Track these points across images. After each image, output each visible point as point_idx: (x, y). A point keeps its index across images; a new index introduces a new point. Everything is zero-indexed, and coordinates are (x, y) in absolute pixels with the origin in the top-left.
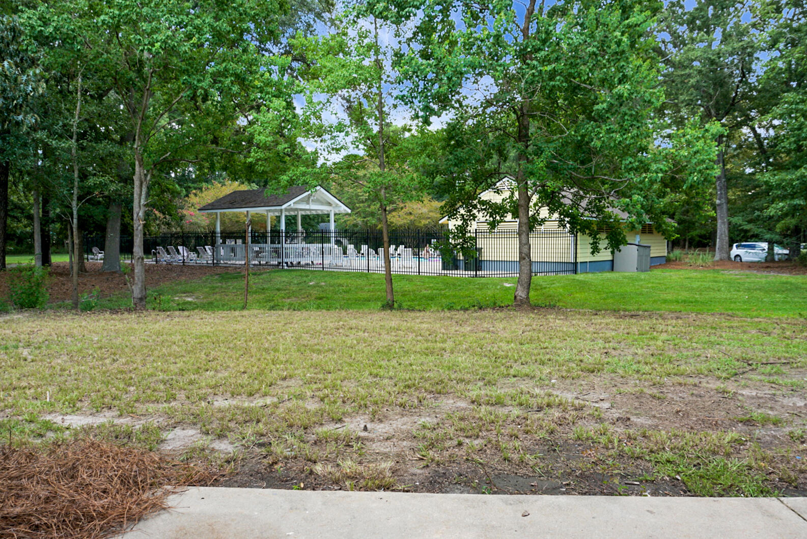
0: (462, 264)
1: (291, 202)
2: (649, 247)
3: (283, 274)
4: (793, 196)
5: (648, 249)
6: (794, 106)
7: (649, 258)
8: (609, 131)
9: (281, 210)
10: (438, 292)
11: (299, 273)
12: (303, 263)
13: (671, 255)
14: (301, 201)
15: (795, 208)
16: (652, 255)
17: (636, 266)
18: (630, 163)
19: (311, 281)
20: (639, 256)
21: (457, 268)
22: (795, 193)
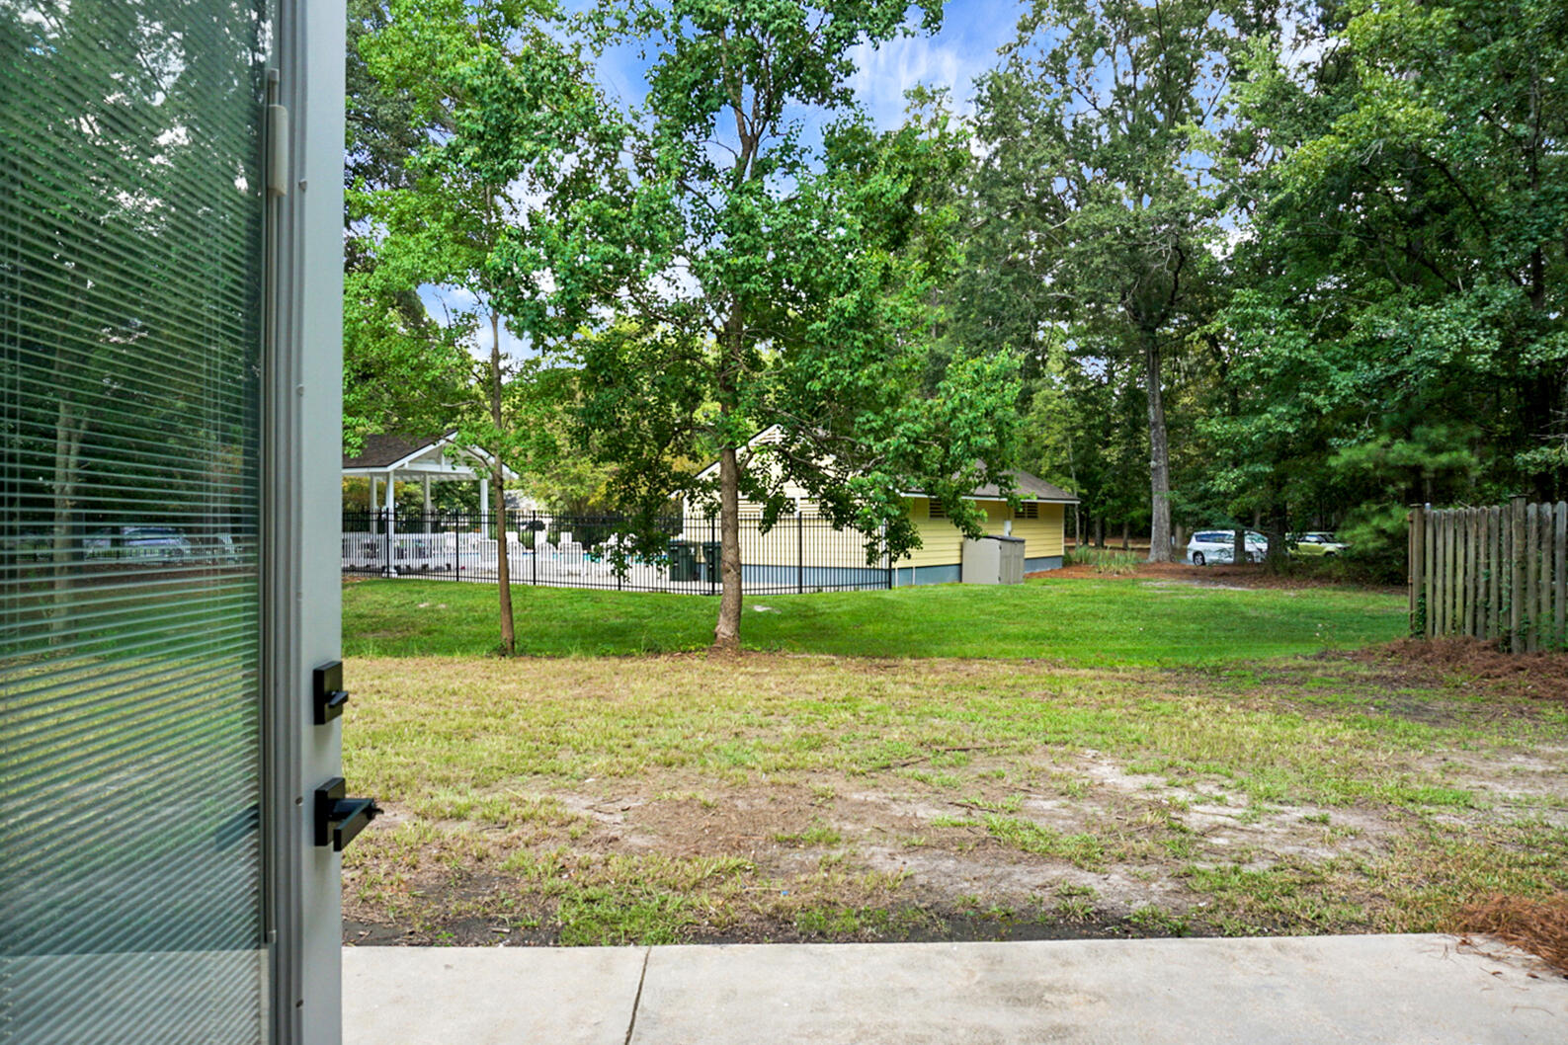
0: (703, 571)
1: (405, 461)
2: (1023, 542)
3: (385, 588)
4: (1254, 457)
5: (1019, 545)
6: (1250, 310)
7: (1022, 561)
8: (833, 366)
9: (388, 474)
10: (636, 620)
11: (410, 587)
12: (432, 566)
13: (1073, 553)
14: (427, 457)
15: (1256, 479)
16: (1027, 556)
17: (997, 574)
18: (868, 421)
19: (422, 601)
20: (1002, 557)
21: (696, 577)
22: (1258, 454)
